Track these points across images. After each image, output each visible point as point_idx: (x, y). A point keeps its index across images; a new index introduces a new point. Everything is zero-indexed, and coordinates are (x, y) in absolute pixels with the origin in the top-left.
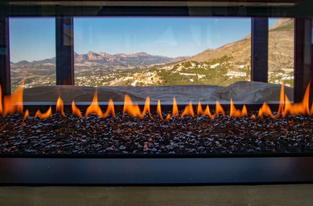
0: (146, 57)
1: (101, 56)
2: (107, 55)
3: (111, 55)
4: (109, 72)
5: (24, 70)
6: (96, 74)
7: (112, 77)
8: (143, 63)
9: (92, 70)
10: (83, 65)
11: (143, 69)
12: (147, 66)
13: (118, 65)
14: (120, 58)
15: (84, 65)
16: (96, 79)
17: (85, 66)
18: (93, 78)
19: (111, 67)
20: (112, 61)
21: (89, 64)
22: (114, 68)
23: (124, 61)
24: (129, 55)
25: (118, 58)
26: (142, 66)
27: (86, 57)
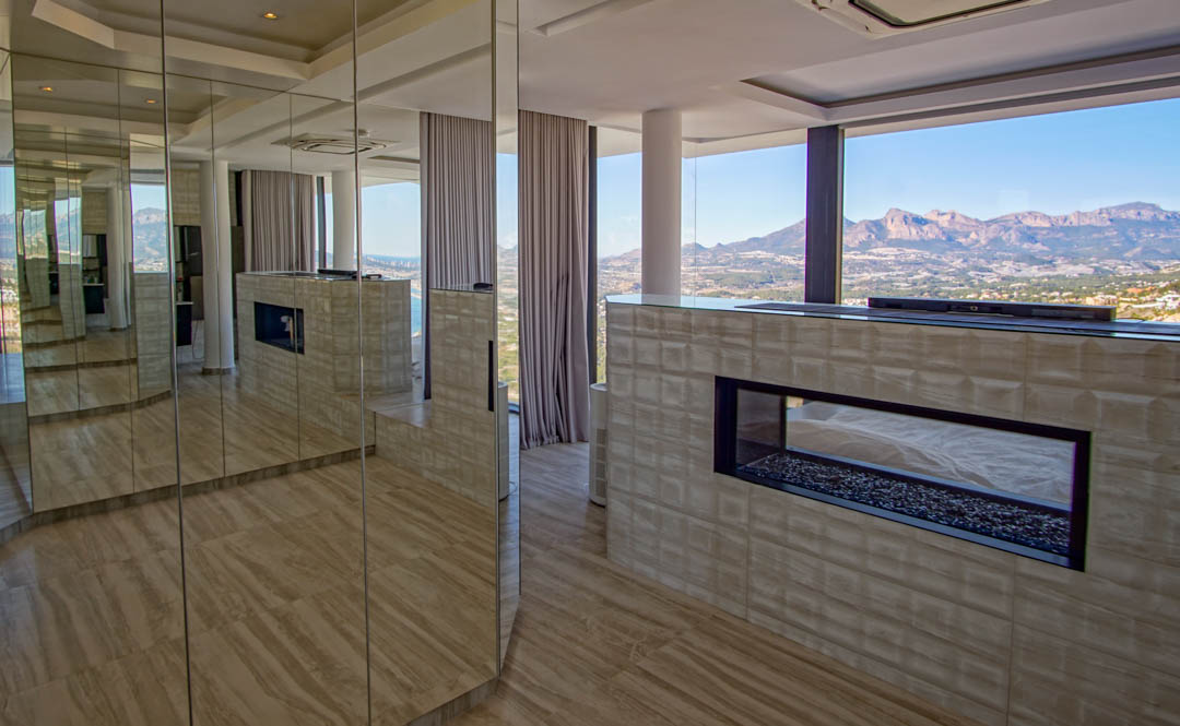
0: (1155, 224)
1: (936, 224)
2: (963, 221)
3: (977, 220)
4: (966, 287)
5: (694, 271)
8: (1138, 249)
9: (898, 275)
10: (866, 257)
11: (1134, 277)
12: (1159, 263)
13: (1008, 259)
14: (1017, 230)
15: (871, 257)
17: (875, 262)
19: (976, 268)
20: (983, 242)
21: (888, 253)
22: (991, 271)
23: (1036, 242)
24: (1065, 220)
25: (1011, 232)
26: (1132, 263)
27: (878, 230)
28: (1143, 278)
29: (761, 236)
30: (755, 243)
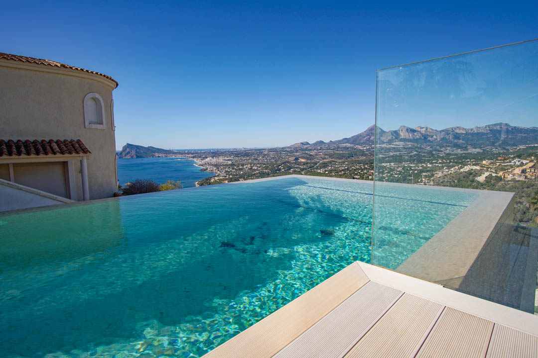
0: (507, 132)
1: (420, 132)
2: (431, 131)
3: (436, 130)
4: (432, 158)
5: (320, 152)
6: (411, 160)
7: (437, 165)
8: (500, 142)
9: (404, 153)
10: (391, 146)
11: (499, 153)
12: (508, 148)
13: (449, 146)
14: (453, 134)
15: (393, 146)
16: (412, 167)
17: (394, 148)
18: (406, 165)
19: (436, 150)
20: (439, 139)
21: (401, 144)
22: (442, 151)
23: (460, 139)
24: (472, 130)
25: (450, 135)
26: (498, 147)
27: (396, 134)
28: (503, 154)
29: (348, 138)
30: (346, 140)
